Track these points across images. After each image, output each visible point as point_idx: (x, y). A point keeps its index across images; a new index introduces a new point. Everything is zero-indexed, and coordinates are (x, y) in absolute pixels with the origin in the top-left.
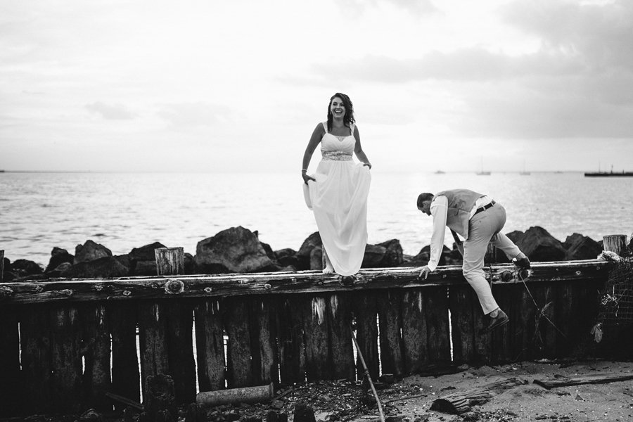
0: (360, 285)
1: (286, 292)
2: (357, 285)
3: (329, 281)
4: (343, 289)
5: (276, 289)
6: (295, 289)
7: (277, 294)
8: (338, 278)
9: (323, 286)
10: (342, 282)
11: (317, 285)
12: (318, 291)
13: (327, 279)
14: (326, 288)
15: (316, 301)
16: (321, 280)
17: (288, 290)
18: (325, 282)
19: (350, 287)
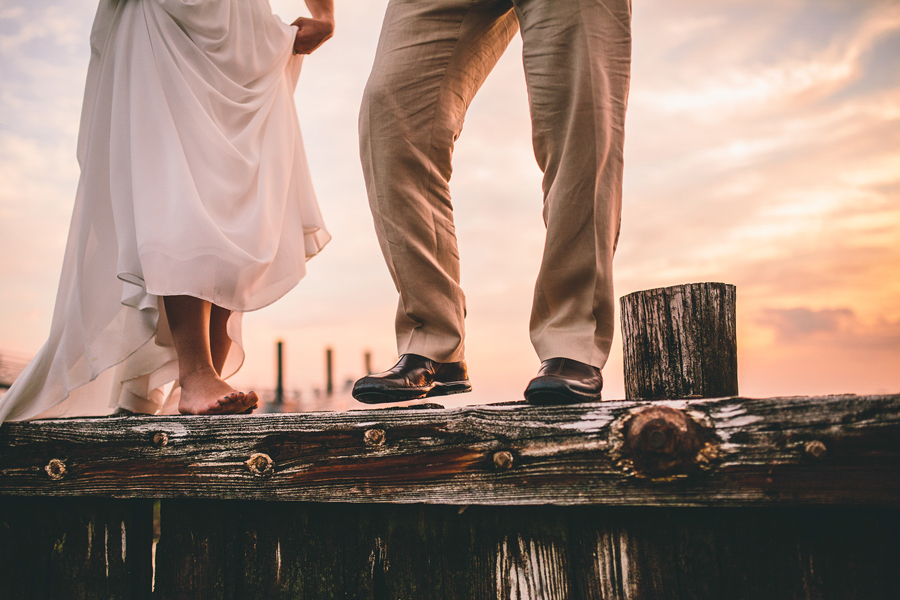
0: (741, 477)
1: (338, 496)
2: (714, 475)
3: (552, 449)
4: (633, 499)
5: (297, 482)
6: (376, 485)
7: (296, 505)
8: (604, 433)
9: (520, 474)
10: (624, 453)
11: (486, 465)
12: (490, 500)
13: (537, 436)
14: (535, 484)
15: (520, 563)
16: (505, 442)
17: (348, 485)
18: (532, 451)
19: (678, 488)
